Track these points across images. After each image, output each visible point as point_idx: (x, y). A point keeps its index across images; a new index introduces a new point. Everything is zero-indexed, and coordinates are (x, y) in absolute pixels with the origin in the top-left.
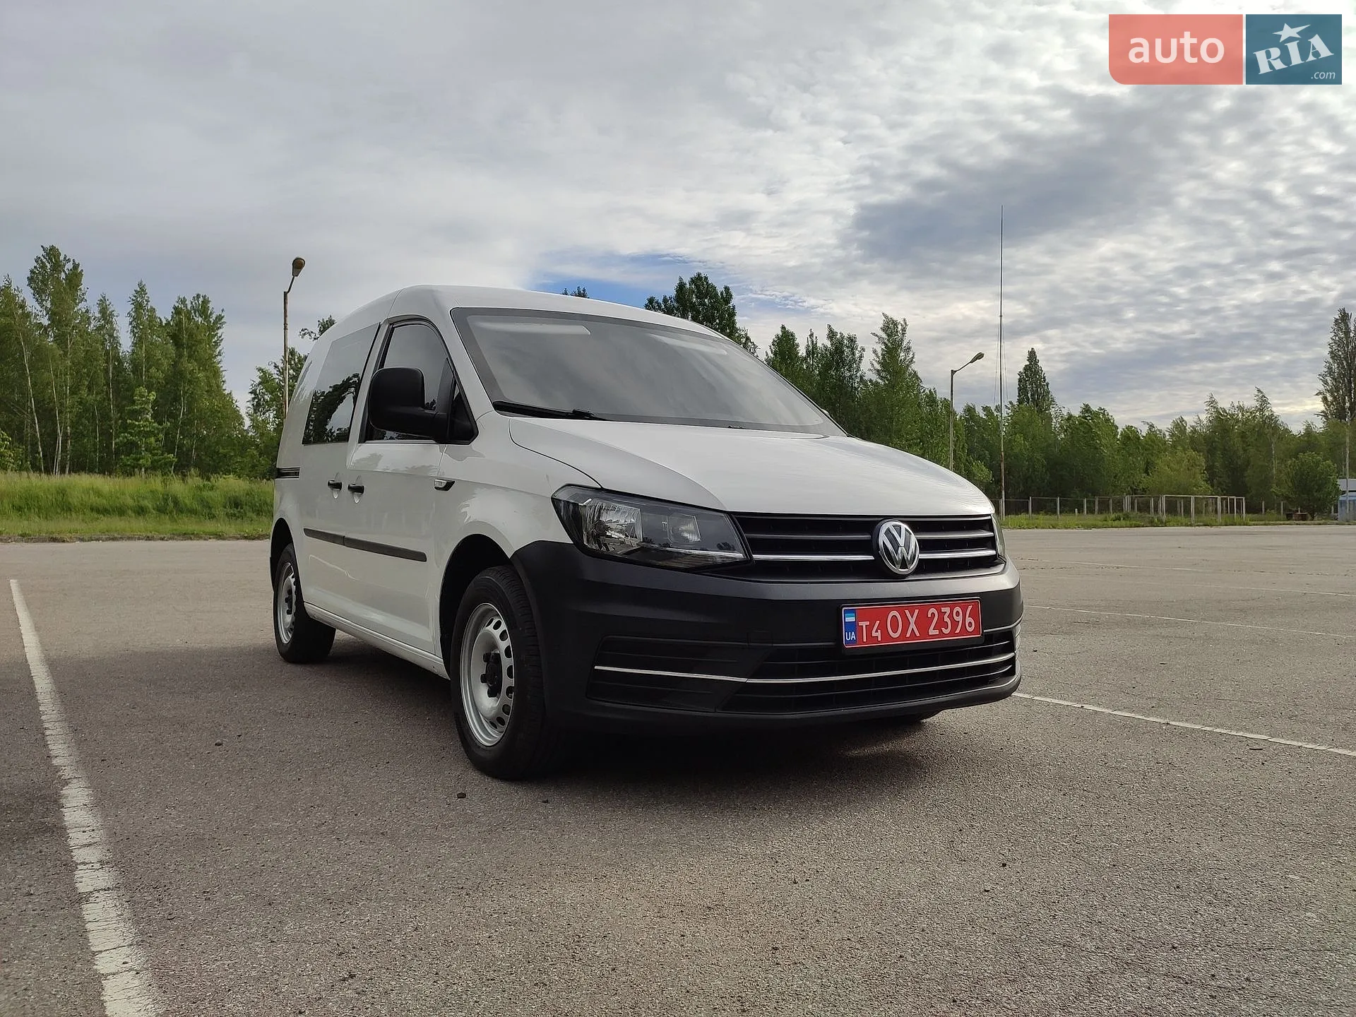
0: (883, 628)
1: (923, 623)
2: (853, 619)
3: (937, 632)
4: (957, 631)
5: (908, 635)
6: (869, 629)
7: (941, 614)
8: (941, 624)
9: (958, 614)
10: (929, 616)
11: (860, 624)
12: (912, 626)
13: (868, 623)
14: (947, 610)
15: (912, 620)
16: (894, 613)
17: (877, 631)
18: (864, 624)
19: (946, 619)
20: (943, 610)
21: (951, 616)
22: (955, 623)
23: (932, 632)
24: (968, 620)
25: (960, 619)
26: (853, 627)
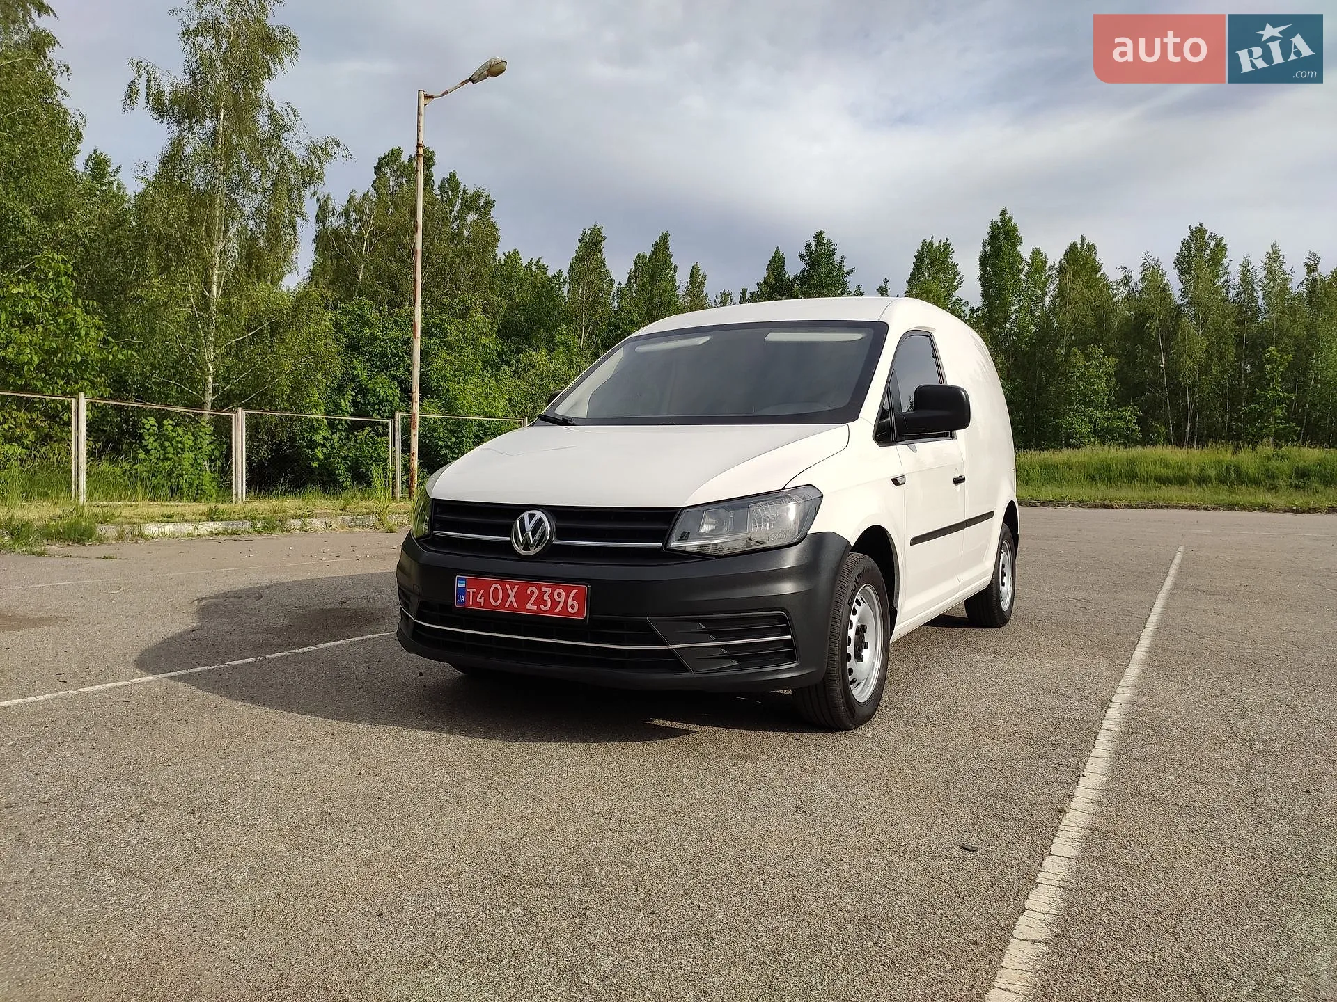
0: (486, 595)
1: (522, 597)
2: (463, 586)
3: (535, 608)
4: (557, 610)
5: (507, 606)
6: (475, 595)
7: (541, 594)
8: (540, 601)
9: (559, 595)
10: (529, 592)
11: (468, 590)
12: (512, 598)
13: (474, 590)
14: (549, 590)
15: (512, 594)
16: (496, 585)
17: (480, 598)
18: (471, 591)
19: (546, 597)
20: (543, 589)
21: (551, 596)
22: (555, 604)
23: (529, 606)
24: (570, 602)
25: (562, 600)
26: (463, 591)
